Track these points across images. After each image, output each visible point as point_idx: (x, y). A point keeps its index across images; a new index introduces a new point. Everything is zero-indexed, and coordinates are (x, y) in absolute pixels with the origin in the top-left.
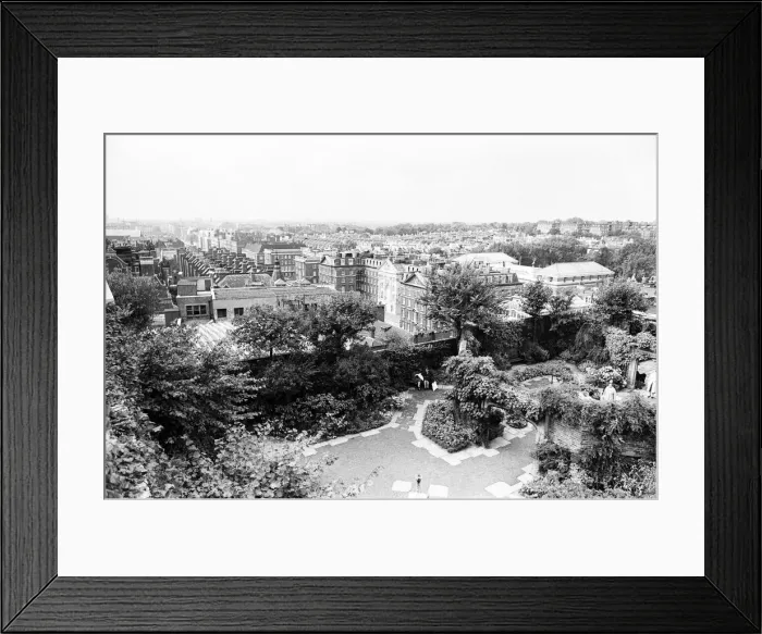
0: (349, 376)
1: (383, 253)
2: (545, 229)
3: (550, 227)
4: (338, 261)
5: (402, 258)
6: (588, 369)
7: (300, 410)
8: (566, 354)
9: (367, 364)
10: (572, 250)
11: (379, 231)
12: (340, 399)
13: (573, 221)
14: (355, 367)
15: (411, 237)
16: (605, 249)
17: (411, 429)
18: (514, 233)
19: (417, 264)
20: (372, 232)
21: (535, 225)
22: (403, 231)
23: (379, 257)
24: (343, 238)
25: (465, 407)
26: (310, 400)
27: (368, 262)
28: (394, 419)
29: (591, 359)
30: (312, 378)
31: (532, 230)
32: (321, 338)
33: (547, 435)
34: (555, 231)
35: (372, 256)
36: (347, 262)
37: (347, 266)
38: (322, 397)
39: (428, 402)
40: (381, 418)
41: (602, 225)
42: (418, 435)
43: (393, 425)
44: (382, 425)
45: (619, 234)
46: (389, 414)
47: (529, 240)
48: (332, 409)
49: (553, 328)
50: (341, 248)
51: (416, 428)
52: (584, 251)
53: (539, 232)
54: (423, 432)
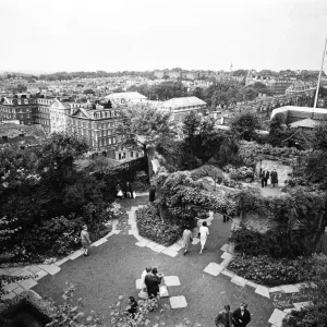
0: (77, 199)
1: (50, 94)
2: (160, 75)
3: (162, 74)
4: (15, 101)
5: (67, 98)
6: (231, 169)
7: (38, 235)
8: (212, 160)
9: (89, 186)
10: (179, 89)
11: (43, 77)
12: (71, 219)
13: (177, 70)
14: (80, 191)
15: (68, 82)
16: (198, 88)
17: (130, 233)
18: (140, 78)
19: (78, 102)
20: (37, 78)
21: (153, 73)
22: (61, 77)
23: (48, 98)
24: (15, 83)
25: (175, 211)
26: (47, 225)
27: (40, 101)
28: (114, 227)
29: (230, 162)
30: (44, 206)
31: (151, 76)
32: (46, 170)
33: (241, 225)
34: (166, 77)
35: (42, 97)
36: (22, 101)
37: (23, 105)
38: (56, 220)
39: (134, 209)
40: (106, 228)
41: (194, 72)
42: (138, 237)
43: (115, 231)
44: (107, 233)
45: (203, 78)
46: (109, 223)
47: (151, 83)
48: (66, 229)
49: (204, 143)
50: (14, 90)
51: (134, 231)
52: (186, 89)
53: (156, 78)
54: (140, 234)
